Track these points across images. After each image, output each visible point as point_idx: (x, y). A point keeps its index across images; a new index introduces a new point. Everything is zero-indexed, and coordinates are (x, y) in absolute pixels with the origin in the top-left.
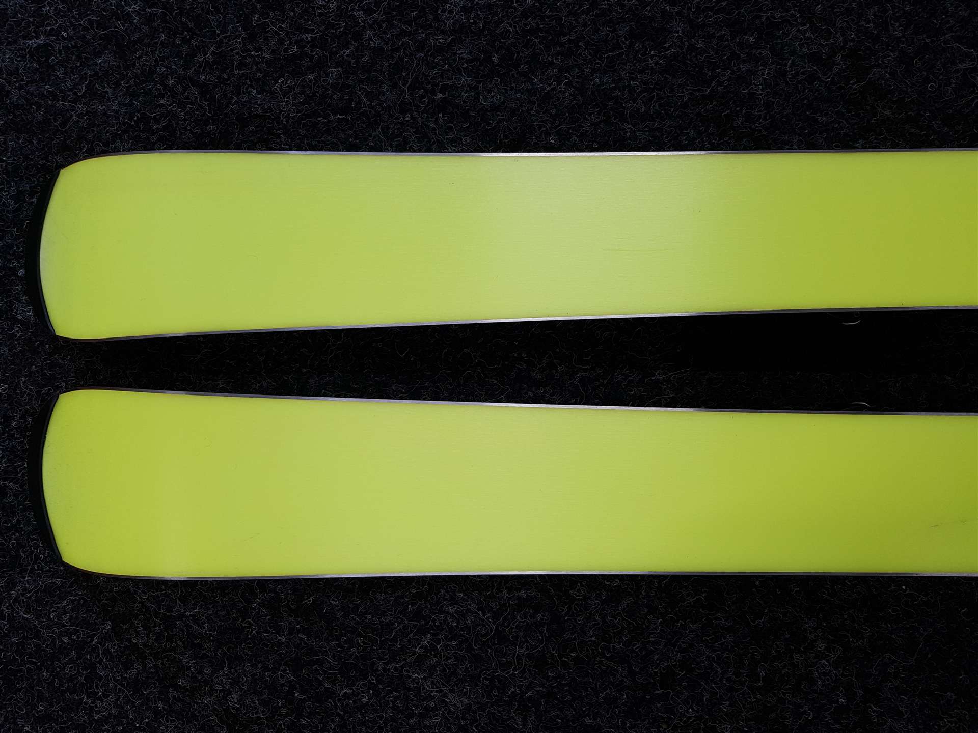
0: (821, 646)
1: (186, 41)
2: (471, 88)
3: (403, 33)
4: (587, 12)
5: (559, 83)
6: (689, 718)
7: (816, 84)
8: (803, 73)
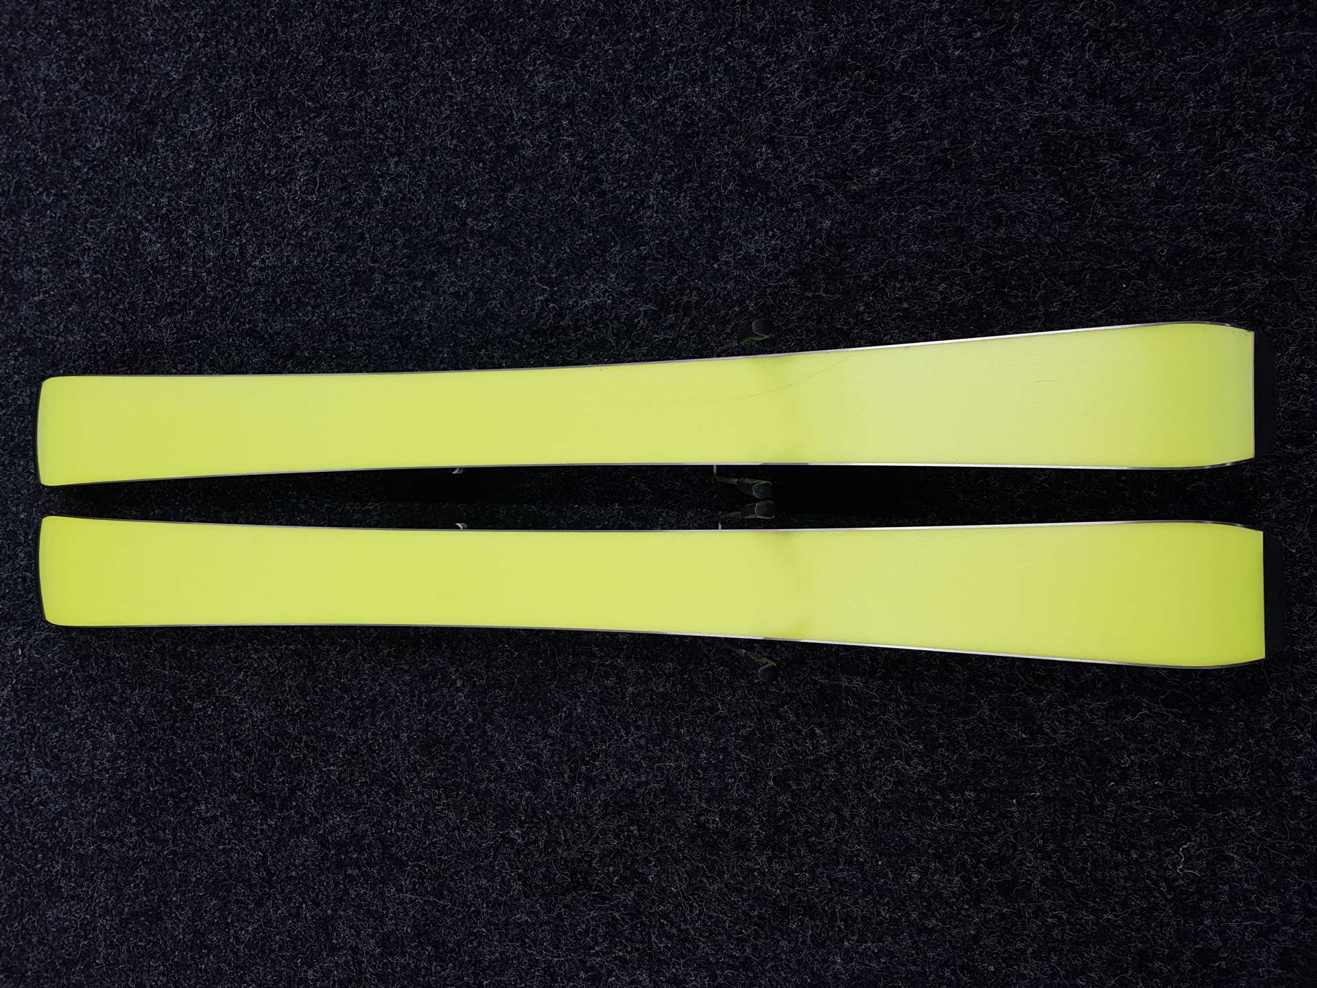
0: (459, 683)
1: (114, 295)
2: (265, 321)
3: (228, 286)
4: (328, 269)
5: (313, 316)
6: (384, 728)
7: (458, 312)
8: (450, 305)
